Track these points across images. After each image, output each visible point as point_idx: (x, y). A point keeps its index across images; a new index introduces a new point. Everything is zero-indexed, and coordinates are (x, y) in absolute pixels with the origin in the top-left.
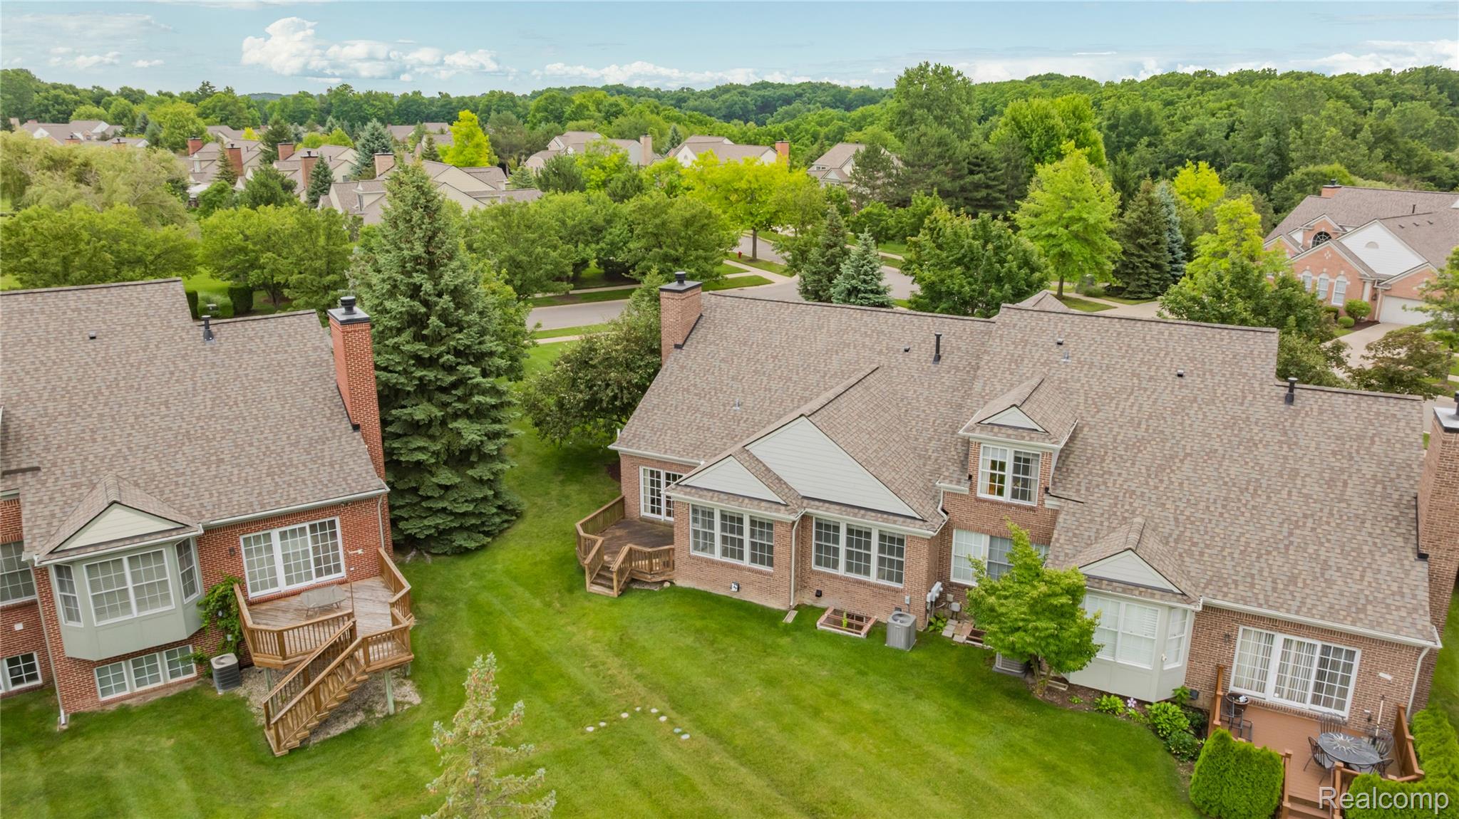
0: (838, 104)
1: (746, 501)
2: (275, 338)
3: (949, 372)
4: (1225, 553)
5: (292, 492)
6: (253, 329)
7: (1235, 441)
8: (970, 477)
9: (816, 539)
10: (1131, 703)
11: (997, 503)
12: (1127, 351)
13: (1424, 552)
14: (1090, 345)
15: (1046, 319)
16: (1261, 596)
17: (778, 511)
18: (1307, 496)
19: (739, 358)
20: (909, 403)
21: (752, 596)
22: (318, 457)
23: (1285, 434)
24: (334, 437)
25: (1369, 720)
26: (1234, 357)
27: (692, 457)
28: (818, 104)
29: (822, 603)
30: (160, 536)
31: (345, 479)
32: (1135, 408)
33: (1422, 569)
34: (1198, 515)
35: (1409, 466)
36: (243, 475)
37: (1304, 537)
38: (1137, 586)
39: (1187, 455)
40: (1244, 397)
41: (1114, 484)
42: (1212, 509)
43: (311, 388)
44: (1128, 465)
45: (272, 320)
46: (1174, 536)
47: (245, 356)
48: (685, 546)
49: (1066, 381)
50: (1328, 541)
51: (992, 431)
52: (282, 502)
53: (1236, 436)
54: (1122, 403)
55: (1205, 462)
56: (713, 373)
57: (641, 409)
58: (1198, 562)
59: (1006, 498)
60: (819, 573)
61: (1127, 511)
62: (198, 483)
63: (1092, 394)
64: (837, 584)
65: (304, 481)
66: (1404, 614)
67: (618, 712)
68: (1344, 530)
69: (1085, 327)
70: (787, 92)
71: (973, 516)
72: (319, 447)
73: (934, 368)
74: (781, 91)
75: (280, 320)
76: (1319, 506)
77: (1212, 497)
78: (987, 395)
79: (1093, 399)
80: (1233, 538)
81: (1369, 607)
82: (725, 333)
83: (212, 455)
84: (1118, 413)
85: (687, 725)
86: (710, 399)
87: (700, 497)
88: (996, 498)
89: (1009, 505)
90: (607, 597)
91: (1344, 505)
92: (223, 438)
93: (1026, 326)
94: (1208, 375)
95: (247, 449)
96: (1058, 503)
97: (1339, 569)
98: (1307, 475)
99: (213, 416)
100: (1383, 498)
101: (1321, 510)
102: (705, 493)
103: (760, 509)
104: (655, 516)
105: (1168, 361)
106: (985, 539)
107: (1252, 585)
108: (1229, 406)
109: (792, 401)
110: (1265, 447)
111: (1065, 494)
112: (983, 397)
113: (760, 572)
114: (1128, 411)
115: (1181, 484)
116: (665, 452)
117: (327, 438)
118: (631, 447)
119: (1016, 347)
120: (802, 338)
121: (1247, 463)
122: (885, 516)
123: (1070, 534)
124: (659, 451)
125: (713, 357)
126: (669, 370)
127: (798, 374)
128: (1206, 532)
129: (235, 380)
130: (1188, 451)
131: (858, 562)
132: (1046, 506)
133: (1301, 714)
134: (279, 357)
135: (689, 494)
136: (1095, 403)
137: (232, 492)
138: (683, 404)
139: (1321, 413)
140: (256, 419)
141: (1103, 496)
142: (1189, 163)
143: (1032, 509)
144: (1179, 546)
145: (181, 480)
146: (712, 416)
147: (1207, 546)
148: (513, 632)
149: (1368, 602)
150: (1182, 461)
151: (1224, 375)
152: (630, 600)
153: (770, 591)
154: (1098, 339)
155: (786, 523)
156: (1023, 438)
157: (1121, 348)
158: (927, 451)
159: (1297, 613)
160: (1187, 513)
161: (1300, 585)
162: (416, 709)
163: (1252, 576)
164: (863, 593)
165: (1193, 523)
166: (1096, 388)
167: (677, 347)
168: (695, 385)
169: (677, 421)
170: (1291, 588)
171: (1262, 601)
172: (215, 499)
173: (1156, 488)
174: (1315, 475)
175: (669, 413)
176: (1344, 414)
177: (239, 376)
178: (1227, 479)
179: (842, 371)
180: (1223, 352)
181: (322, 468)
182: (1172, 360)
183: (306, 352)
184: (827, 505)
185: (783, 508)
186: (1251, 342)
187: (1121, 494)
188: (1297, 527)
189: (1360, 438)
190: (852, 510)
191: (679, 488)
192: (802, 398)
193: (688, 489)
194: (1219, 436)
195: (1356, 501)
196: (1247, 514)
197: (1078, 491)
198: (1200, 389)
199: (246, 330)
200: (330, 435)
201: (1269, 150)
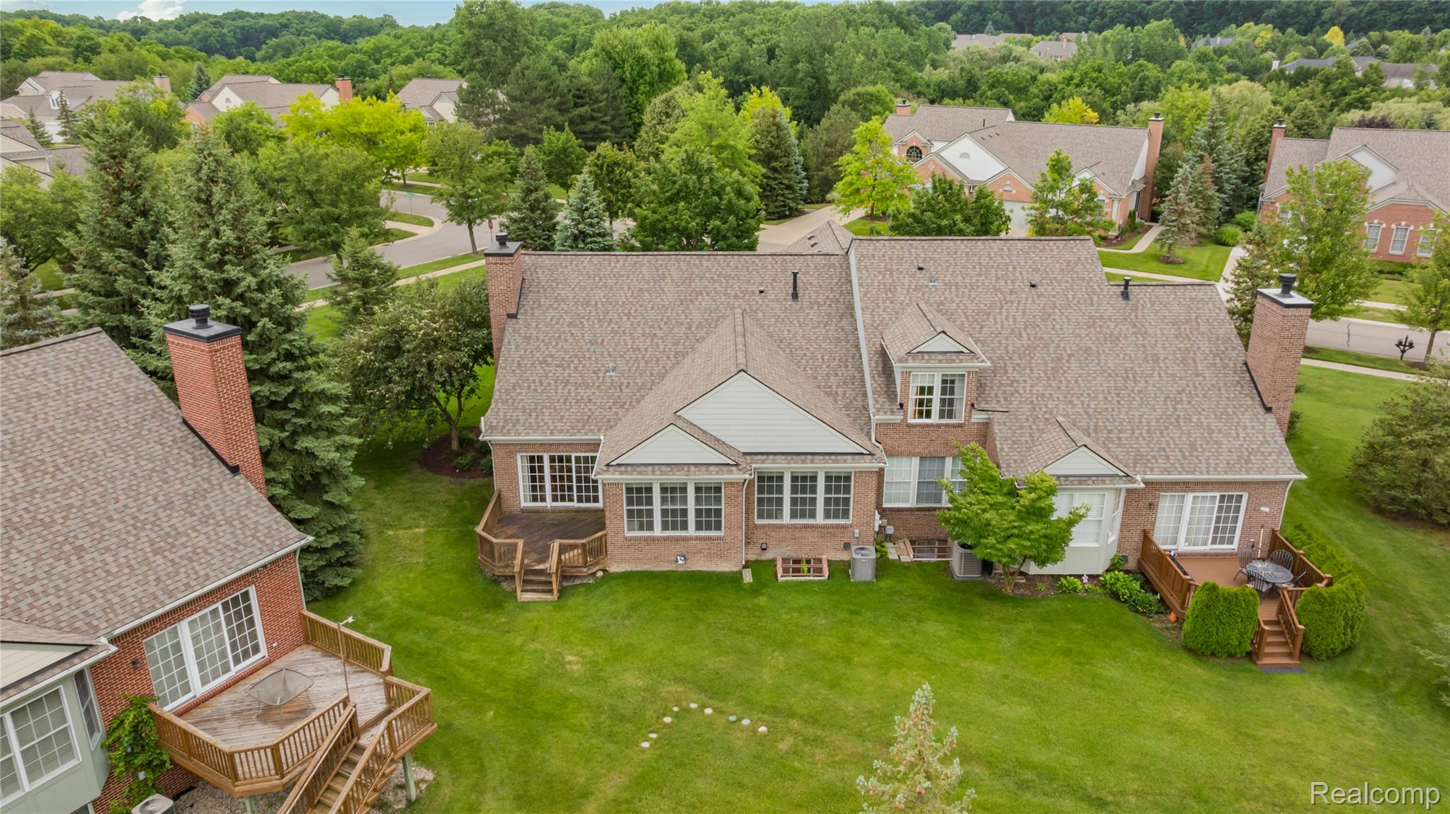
0: (332, 35)
1: (692, 468)
2: (64, 374)
3: (812, 308)
4: (1136, 435)
5: (198, 568)
6: (26, 365)
7: (1101, 337)
8: (901, 405)
9: (759, 493)
10: (1085, 579)
11: (928, 425)
12: (981, 269)
13: (1270, 406)
14: (948, 268)
15: (898, 247)
16: (1177, 465)
17: (731, 473)
18: (1173, 376)
19: (588, 320)
20: (790, 344)
21: (702, 565)
22: (207, 516)
23: (1135, 326)
24: (212, 487)
25: (1253, 546)
26: (1068, 265)
27: (586, 434)
28: (313, 36)
29: (768, 556)
30: (57, 670)
31: (254, 537)
32: (1011, 320)
33: (1271, 420)
34: (1101, 406)
35: (1230, 339)
36: (123, 560)
37: (1185, 410)
38: (1089, 476)
39: (1070, 356)
40: (1091, 299)
41: (1025, 391)
42: (1110, 399)
43: (149, 430)
44: (1028, 371)
45: (47, 349)
46: (1092, 428)
47: (34, 402)
48: (620, 529)
49: (942, 303)
50: (1203, 410)
51: (923, 359)
52: (193, 583)
53: (1100, 333)
54: (998, 317)
55: (1086, 359)
56: (566, 340)
57: (499, 390)
58: (1119, 445)
59: (935, 419)
60: (763, 526)
61: (1046, 412)
62: (63, 586)
63: (970, 312)
64: (783, 533)
65: (205, 551)
66: (1275, 458)
67: (659, 718)
68: (1209, 399)
69: (935, 251)
70: (270, 23)
71: (905, 441)
72: (201, 504)
73: (796, 306)
74: (262, 21)
75: (57, 347)
76: (1184, 382)
77: (1105, 388)
78: (879, 325)
79: (973, 317)
80: (1136, 420)
81: (1252, 457)
82: (559, 295)
83: (63, 543)
84: (999, 326)
85: (739, 710)
86: (576, 368)
87: (640, 473)
88: (924, 421)
89: (939, 426)
90: (546, 602)
91: (1200, 378)
92: (66, 518)
93: (884, 256)
94: (1055, 284)
95: (108, 525)
96: (986, 416)
97: (1220, 431)
98: (1166, 358)
99: (34, 491)
100: (1225, 368)
101: (1188, 386)
102: (643, 468)
103: (710, 474)
104: (539, 504)
105: (1017, 274)
106: (916, 461)
107: (1167, 457)
108: (1083, 307)
109: (668, 358)
110: (1126, 338)
111: (988, 407)
112: (876, 328)
113: (710, 538)
114: (1005, 323)
115: (1077, 381)
116: (552, 433)
117: (205, 490)
118: (508, 433)
119: (884, 277)
120: (648, 291)
121: (1118, 355)
122: (833, 457)
123: (1010, 442)
124: (544, 433)
125: (557, 323)
126: (513, 344)
127: (661, 329)
128: (1114, 420)
129: (39, 437)
130: (1069, 352)
131: (803, 508)
132: (973, 421)
133: (1204, 556)
134: (84, 396)
135: (626, 472)
136: (976, 320)
137: (119, 586)
138: (547, 378)
139: (1153, 305)
140: (99, 484)
141: (1021, 402)
142: (753, 88)
143: (960, 426)
144: (1100, 435)
145: (36, 587)
146: (587, 386)
147: (1120, 431)
148: (472, 666)
149: (1250, 453)
150: (1068, 361)
151: (1067, 282)
152: (574, 601)
153: (721, 556)
154: (951, 260)
155: (738, 483)
156: (954, 361)
157: (974, 267)
158: (830, 387)
159: (1208, 473)
160: (1092, 406)
161: (1200, 450)
162: (435, 785)
163: (1164, 450)
164: (811, 536)
165: (1100, 414)
166: (970, 306)
167: (512, 316)
168: (552, 356)
169: (549, 398)
170: (1195, 454)
171: (1180, 469)
172: (100, 601)
173: (1059, 388)
174: (1170, 357)
175: (535, 390)
176: (1168, 303)
177: (41, 432)
178: (1109, 372)
179: (706, 320)
180: (1058, 262)
181: (219, 529)
182: (1021, 273)
183: (117, 385)
184: (771, 457)
185: (734, 468)
186: (1075, 250)
187: (1034, 399)
188: (1177, 403)
189: (1188, 321)
190: (798, 457)
191: (611, 469)
192: (677, 353)
193: (623, 468)
194: (1087, 335)
195: (1207, 373)
196: (1137, 399)
197: (998, 402)
198: (1054, 296)
199: (16, 367)
200: (206, 486)
201: (808, 74)
